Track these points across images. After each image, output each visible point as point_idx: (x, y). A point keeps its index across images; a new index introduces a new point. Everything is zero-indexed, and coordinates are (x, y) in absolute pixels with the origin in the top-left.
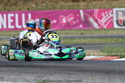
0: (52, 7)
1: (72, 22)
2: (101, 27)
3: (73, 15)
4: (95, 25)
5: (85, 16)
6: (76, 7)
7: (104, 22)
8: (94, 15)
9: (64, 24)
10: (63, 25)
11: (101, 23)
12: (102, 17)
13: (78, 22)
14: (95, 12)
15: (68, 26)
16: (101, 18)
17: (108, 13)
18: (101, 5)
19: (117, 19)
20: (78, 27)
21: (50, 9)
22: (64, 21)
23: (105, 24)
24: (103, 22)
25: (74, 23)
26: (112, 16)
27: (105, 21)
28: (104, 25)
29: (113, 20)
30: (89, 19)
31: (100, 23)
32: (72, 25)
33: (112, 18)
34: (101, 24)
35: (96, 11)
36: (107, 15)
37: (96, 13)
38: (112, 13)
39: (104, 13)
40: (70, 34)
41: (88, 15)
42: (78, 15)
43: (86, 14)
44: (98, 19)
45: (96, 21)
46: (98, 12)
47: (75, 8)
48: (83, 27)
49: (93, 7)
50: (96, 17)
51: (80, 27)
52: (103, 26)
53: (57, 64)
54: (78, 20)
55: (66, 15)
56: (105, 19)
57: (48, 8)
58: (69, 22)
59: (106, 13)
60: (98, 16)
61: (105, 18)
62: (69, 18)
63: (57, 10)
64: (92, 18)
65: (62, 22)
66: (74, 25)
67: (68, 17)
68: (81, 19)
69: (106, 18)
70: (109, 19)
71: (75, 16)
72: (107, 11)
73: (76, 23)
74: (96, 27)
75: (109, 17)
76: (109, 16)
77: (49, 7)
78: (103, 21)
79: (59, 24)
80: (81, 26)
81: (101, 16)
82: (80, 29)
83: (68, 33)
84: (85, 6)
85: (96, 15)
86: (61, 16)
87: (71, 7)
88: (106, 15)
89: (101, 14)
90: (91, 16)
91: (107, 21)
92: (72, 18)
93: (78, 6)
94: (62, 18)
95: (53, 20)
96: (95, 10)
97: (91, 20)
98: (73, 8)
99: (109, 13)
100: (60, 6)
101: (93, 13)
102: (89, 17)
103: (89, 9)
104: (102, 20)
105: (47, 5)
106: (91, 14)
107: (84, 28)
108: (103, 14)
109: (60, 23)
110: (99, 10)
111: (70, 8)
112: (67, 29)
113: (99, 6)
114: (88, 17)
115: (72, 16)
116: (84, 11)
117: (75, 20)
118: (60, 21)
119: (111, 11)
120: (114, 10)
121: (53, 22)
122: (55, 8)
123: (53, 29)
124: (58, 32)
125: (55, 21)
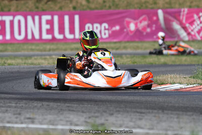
0: (113, 5)
2: (192, 38)
3: (147, 18)
4: (183, 34)
5: (165, 19)
6: (151, 4)
7: (196, 30)
8: (181, 17)
9: (131, 32)
10: (131, 34)
11: (192, 31)
12: (194, 21)
13: (154, 29)
14: (182, 13)
15: (139, 35)
16: (192, 23)
18: (192, 2)
20: (155, 37)
21: (110, 7)
22: (132, 27)
23: (199, 32)
24: (194, 28)
25: (148, 30)
27: (199, 27)
28: (197, 35)
30: (172, 25)
31: (190, 30)
32: (145, 33)
34: (193, 33)
35: (184, 11)
37: (183, 16)
39: (198, 14)
40: (141, 49)
41: (170, 18)
42: (155, 18)
43: (167, 16)
44: (187, 25)
45: (185, 28)
46: (187, 14)
47: (150, 6)
49: (180, 4)
50: (184, 21)
52: (195, 35)
53: (120, 97)
54: (154, 26)
55: (135, 17)
56: (198, 25)
57: (105, 6)
58: (140, 29)
59: (201, 14)
60: (187, 19)
61: (199, 22)
62: (141, 22)
63: (121, 10)
64: (178, 22)
65: (128, 29)
66: (148, 34)
67: (138, 21)
68: (160, 25)
69: (201, 23)
71: (150, 19)
73: (152, 30)
74: (184, 37)
77: (108, 5)
78: (196, 27)
79: (124, 32)
81: (192, 20)
82: (157, 40)
83: (138, 48)
84: (167, 3)
85: (184, 18)
86: (128, 19)
87: (144, 5)
88: (199, 18)
89: (193, 17)
90: (175, 20)
92: (145, 23)
93: (155, 3)
95: (115, 26)
96: (182, 10)
97: (176, 26)
98: (147, 7)
100: (125, 2)
101: (180, 15)
102: (173, 21)
103: (172, 8)
104: (194, 26)
105: (104, 2)
106: (176, 15)
108: (196, 17)
109: (125, 30)
110: (188, 10)
111: (142, 6)
112: (137, 40)
113: (188, 4)
114: (170, 21)
115: (144, 19)
116: (165, 12)
117: (149, 26)
118: (125, 28)
121: (114, 29)
122: (117, 6)
123: (115, 40)
124: (123, 45)
125: (117, 28)
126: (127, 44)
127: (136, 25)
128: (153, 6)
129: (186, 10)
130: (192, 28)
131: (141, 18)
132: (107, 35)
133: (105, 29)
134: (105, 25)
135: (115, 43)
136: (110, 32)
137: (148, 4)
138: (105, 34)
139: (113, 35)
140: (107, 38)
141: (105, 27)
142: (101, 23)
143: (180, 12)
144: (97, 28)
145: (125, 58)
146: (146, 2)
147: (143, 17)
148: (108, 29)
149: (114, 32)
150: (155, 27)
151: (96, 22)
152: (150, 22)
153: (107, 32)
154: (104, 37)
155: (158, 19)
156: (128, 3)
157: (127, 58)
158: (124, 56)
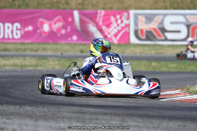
0: (23, 4)
1: (59, 30)
3: (62, 19)
5: (81, 21)
6: (63, 5)
7: (113, 33)
8: (98, 20)
9: (45, 33)
10: (44, 35)
11: (109, 34)
12: (111, 23)
13: (69, 30)
14: (98, 15)
15: (53, 36)
16: (108, 26)
17: (121, 18)
18: (105, 4)
19: (136, 28)
20: (70, 39)
21: (19, 6)
22: (46, 28)
23: (116, 35)
24: (111, 32)
25: (63, 32)
26: (127, 22)
27: (116, 31)
28: (113, 38)
29: (129, 29)
30: (88, 26)
31: (106, 33)
32: (59, 35)
33: (128, 26)
34: (109, 36)
35: (101, 13)
36: (119, 21)
37: (100, 18)
38: (128, 18)
39: (115, 17)
41: (86, 19)
42: (70, 19)
43: (83, 17)
44: (104, 28)
45: (101, 31)
46: (104, 16)
47: (62, 7)
48: (78, 40)
49: (93, 6)
50: (100, 24)
51: (72, 40)
52: (111, 39)
54: (69, 27)
55: (49, 18)
56: (115, 28)
57: (15, 5)
58: (55, 30)
59: (118, 17)
60: (104, 21)
61: (115, 25)
62: (55, 23)
63: (31, 10)
64: (95, 24)
65: (42, 30)
66: (62, 35)
67: (53, 22)
68: (76, 27)
69: (118, 25)
70: (123, 28)
71: (65, 20)
72: (119, 14)
73: (66, 32)
75: (123, 25)
76: (122, 22)
78: (113, 30)
79: (37, 33)
80: (75, 38)
81: (107, 23)
82: (72, 42)
84: (80, 4)
85: (101, 21)
86: (41, 20)
88: (116, 20)
89: (109, 19)
90: (92, 22)
91: (119, 31)
92: (60, 24)
93: (68, 4)
94: (42, 24)
95: (27, 26)
96: (99, 12)
97: (92, 28)
98: (58, 8)
99: (123, 18)
101: (96, 17)
102: (89, 23)
104: (111, 29)
106: (93, 17)
107: (80, 42)
108: (112, 19)
109: (38, 31)
110: (105, 12)
111: (53, 6)
112: (51, 42)
113: (102, 5)
114: (86, 22)
115: (59, 20)
116: (81, 14)
117: (64, 27)
118: (38, 29)
119: (125, 14)
120: (132, 12)
121: (27, 29)
122: (27, 5)
123: (27, 41)
124: (41, 46)
125: (30, 28)
126: (45, 46)
127: (50, 26)
128: (65, 6)
129: (103, 12)
130: (108, 31)
131: (56, 19)
132: (19, 36)
133: (17, 29)
134: (18, 25)
135: (28, 44)
136: (23, 32)
138: (17, 34)
139: (26, 35)
140: (18, 39)
141: (17, 27)
142: (13, 23)
143: (96, 14)
144: (8, 28)
145: (51, 61)
146: (57, 3)
147: (58, 17)
148: (20, 30)
149: (26, 33)
150: (71, 29)
151: (8, 22)
152: (65, 23)
153: (19, 32)
154: (16, 37)
155: (73, 20)
157: (54, 60)
158: (49, 58)
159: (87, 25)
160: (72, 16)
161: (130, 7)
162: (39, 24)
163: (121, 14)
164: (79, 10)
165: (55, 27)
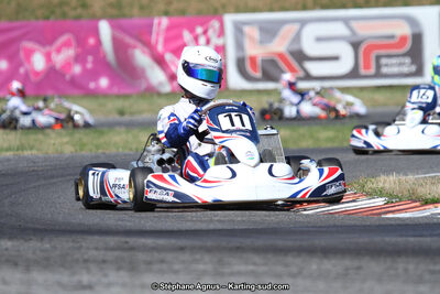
1: (68, 65)
4: (157, 76)
5: (116, 42)
6: (75, 9)
8: (153, 38)
9: (37, 74)
10: (36, 79)
12: (184, 45)
13: (89, 66)
14: (155, 28)
16: (177, 52)
17: (205, 32)
18: (169, 3)
19: (241, 54)
20: (92, 84)
22: (39, 62)
25: (77, 69)
26: (220, 42)
29: (225, 56)
30: (133, 56)
32: (68, 77)
33: (221, 50)
35: (159, 24)
36: (202, 40)
37: (158, 34)
38: (221, 33)
39: (192, 31)
41: (128, 40)
42: (92, 41)
43: (121, 35)
44: (168, 57)
45: (160, 61)
46: (169, 28)
47: (72, 13)
48: (112, 85)
49: (142, 8)
50: (160, 48)
51: (98, 87)
54: (90, 58)
55: (46, 39)
58: (58, 66)
59: (199, 30)
60: (167, 41)
62: (59, 51)
64: (146, 49)
67: (54, 47)
68: (105, 57)
71: (81, 42)
72: (202, 25)
73: (85, 70)
74: (161, 84)
76: (208, 42)
79: (19, 74)
80: (104, 82)
81: (179, 43)
84: (111, 5)
85: (161, 40)
87: (58, 10)
88: (196, 39)
89: (180, 36)
90: (140, 45)
92: (69, 53)
93: (84, 6)
94: (29, 53)
96: (156, 21)
97: (141, 58)
98: (64, 15)
99: (210, 33)
100: (13, 4)
101: (151, 33)
102: (135, 47)
103: (124, 16)
106: (143, 37)
107: (115, 90)
108: (187, 36)
109: (22, 70)
110: (170, 21)
111: (53, 12)
112: (51, 93)
113: (161, 6)
114: (128, 46)
116: (114, 27)
117: (79, 59)
118: (21, 65)
119: (216, 24)
120: (229, 19)
125: (3, 65)
127: (48, 57)
128: (79, 11)
129: (165, 21)
131: (60, 41)
137: (66, 9)
143: (151, 26)
146: (61, 5)
147: (65, 37)
150: (93, 62)
152: (79, 50)
155: (99, 42)
156: (19, 5)
159: (130, 51)
160: (96, 33)
161: (225, 9)
162: (22, 54)
163: (204, 23)
164: (111, 20)
165: (60, 59)
